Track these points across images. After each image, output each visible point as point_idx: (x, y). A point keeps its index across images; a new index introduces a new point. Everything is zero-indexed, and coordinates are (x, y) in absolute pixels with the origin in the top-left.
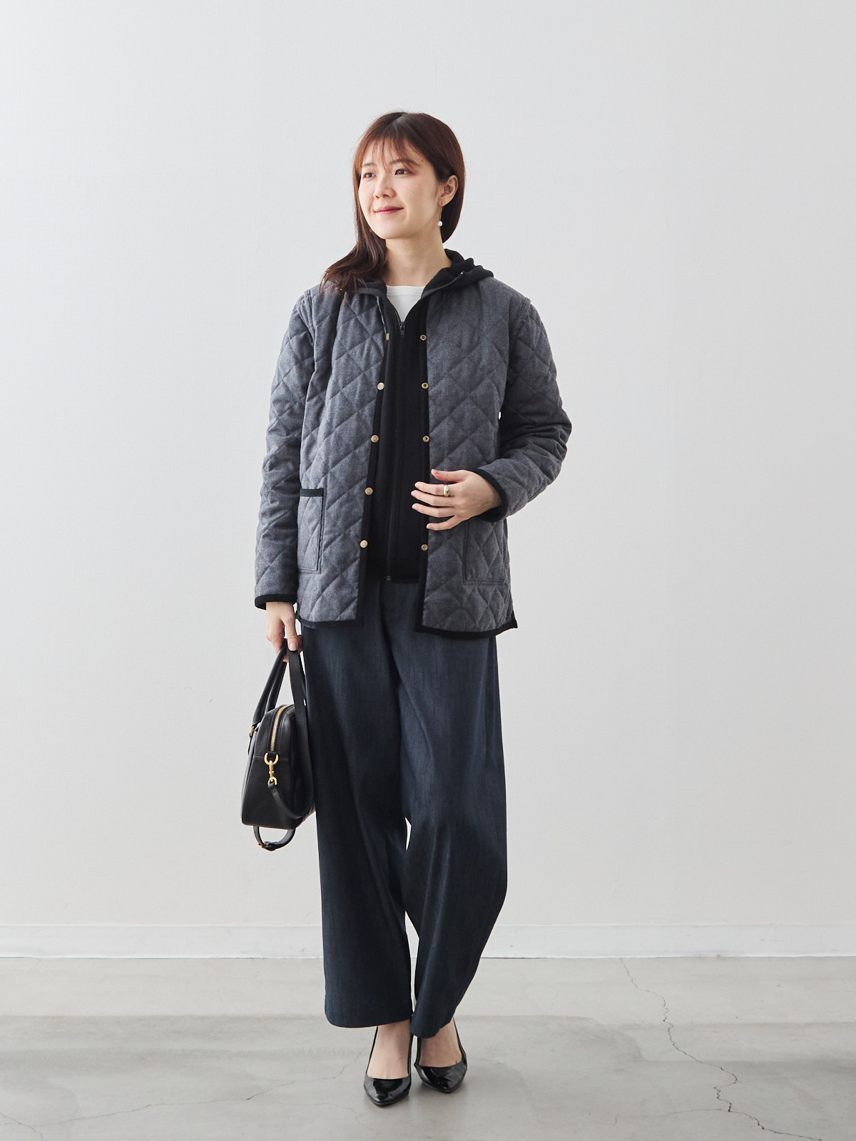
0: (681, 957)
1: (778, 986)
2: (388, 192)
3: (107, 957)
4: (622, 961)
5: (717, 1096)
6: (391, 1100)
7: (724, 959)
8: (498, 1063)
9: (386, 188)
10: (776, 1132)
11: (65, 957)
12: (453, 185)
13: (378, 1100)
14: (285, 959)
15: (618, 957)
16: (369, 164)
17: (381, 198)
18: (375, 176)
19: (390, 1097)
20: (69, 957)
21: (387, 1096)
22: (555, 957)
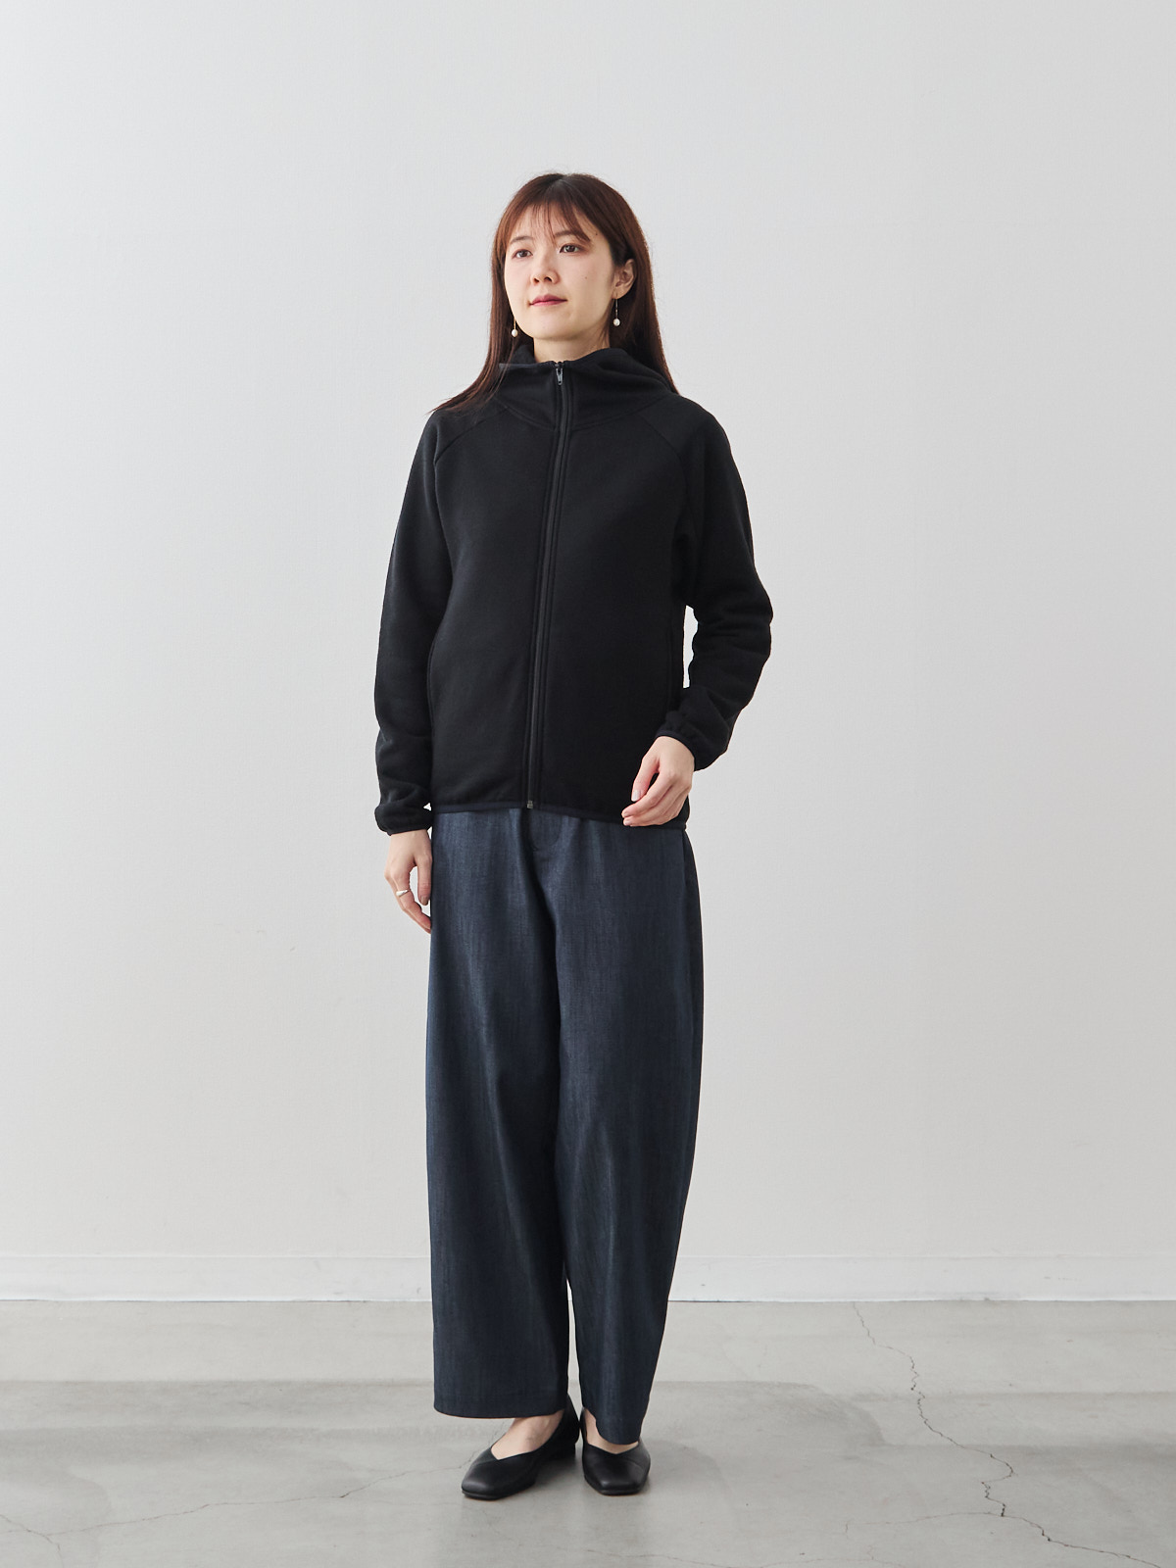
0: (935, 1301)
1: (1069, 1341)
2: (550, 275)
3: (152, 1299)
4: (854, 1306)
5: (985, 1494)
7: (994, 1303)
8: (685, 1448)
9: (549, 270)
10: (1067, 1546)
11: (92, 1299)
12: (629, 271)
14: (394, 1302)
15: (849, 1300)
16: (522, 238)
17: (541, 283)
18: (532, 254)
20: (98, 1299)
22: (764, 1300)
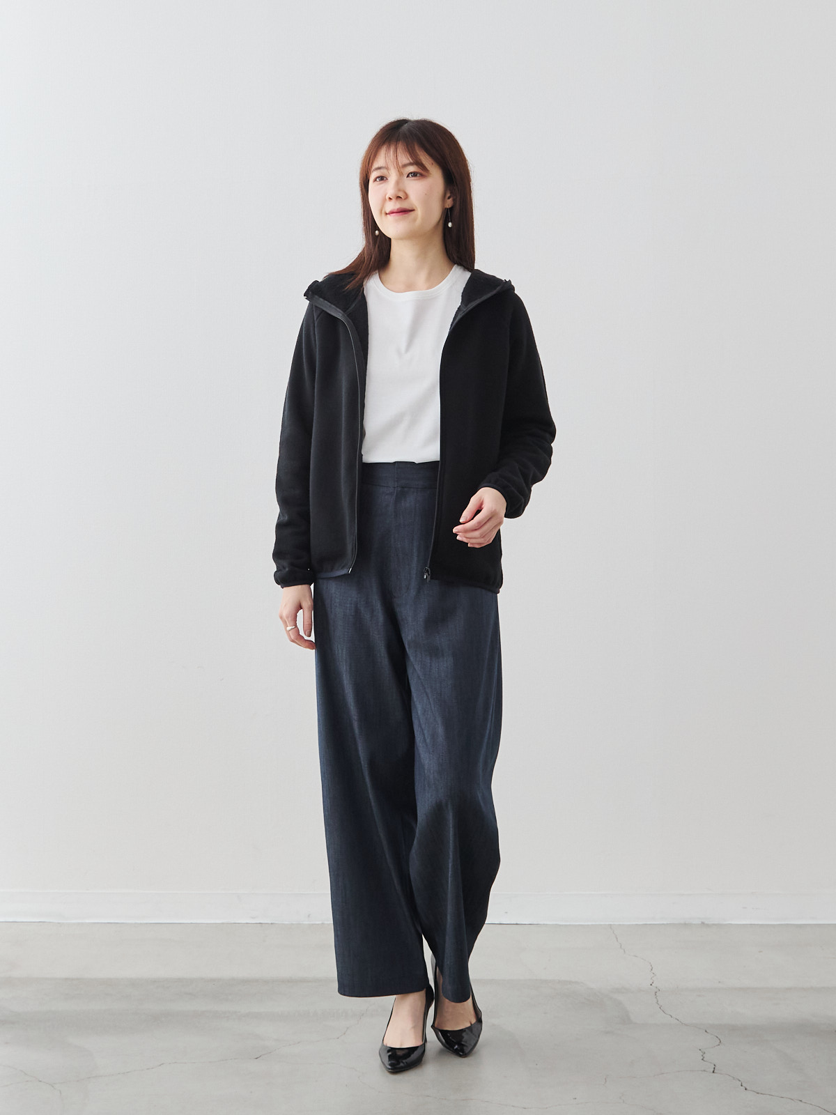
0: (667, 924)
1: (760, 952)
2: (401, 194)
4: (611, 927)
5: (702, 1058)
6: (402, 1067)
7: (708, 926)
9: (399, 190)
10: (758, 1093)
11: (83, 921)
13: (390, 1067)
14: (292, 924)
15: (607, 923)
16: (379, 168)
17: (394, 200)
18: (387, 180)
19: (402, 1064)
20: (87, 921)
21: (399, 1064)
22: (548, 923)
